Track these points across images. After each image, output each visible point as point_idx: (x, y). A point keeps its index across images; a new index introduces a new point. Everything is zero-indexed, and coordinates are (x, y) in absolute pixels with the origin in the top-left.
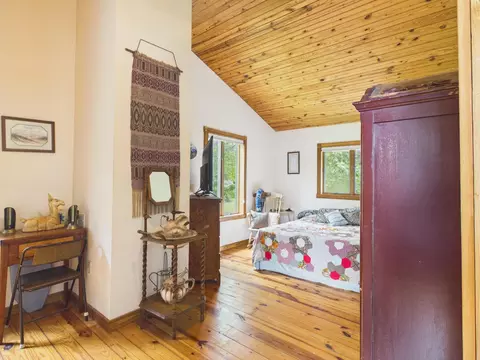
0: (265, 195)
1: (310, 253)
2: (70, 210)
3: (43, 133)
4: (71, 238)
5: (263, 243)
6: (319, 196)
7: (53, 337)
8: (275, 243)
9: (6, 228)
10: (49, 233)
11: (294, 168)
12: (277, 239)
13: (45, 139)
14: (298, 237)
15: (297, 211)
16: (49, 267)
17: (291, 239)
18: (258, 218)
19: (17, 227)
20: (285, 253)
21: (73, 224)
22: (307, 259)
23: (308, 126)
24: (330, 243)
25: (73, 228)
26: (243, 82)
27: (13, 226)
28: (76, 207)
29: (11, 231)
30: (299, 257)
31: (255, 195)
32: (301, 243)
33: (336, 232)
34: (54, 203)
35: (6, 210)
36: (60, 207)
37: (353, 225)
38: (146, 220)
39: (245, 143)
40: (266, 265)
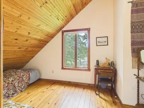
2: (111, 62)
3: (105, 40)
4: (111, 71)
7: (106, 98)
9: (97, 65)
10: (106, 68)
13: (106, 42)
16: (107, 78)
19: (99, 65)
21: (112, 67)
25: (112, 68)
27: (98, 65)
28: (113, 62)
29: (98, 66)
34: (107, 60)
35: (97, 60)
36: (109, 61)
38: (138, 70)
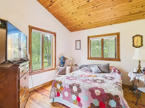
0: (65, 59)
1: (80, 95)
5: (56, 87)
6: (88, 59)
8: (61, 87)
11: (78, 47)
12: (63, 85)
14: (73, 85)
15: (79, 65)
17: (70, 85)
18: (60, 70)
20: (66, 94)
22: (78, 99)
23: (84, 29)
24: (92, 91)
26: (51, 5)
30: (74, 97)
31: (60, 59)
32: (75, 89)
33: (96, 78)
37: (104, 72)
39: (55, 36)
40: (57, 100)
